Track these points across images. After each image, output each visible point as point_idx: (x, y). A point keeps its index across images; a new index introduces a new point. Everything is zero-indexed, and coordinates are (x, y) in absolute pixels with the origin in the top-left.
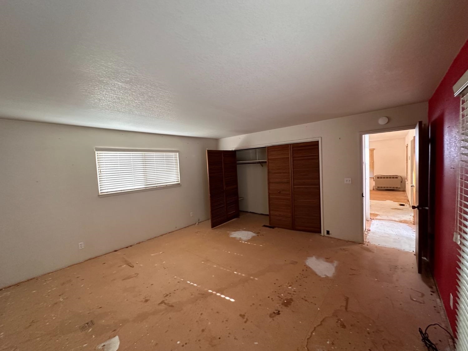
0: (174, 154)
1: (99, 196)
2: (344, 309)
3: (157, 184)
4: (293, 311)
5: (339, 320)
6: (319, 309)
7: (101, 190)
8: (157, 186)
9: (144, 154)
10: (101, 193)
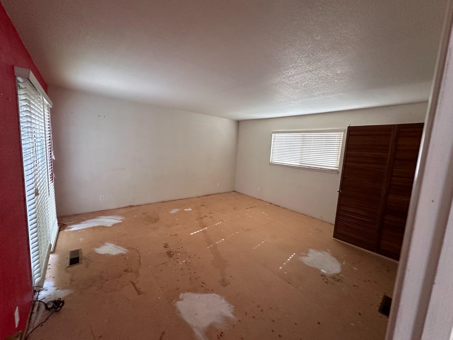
0: (338, 134)
1: (270, 163)
2: (135, 282)
3: (311, 164)
4: (161, 253)
5: (132, 272)
6: (150, 267)
7: (272, 160)
8: (310, 167)
9: (304, 135)
10: (271, 162)
